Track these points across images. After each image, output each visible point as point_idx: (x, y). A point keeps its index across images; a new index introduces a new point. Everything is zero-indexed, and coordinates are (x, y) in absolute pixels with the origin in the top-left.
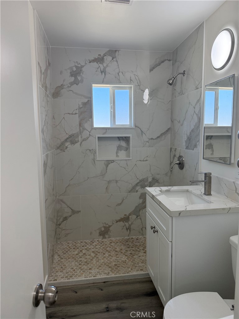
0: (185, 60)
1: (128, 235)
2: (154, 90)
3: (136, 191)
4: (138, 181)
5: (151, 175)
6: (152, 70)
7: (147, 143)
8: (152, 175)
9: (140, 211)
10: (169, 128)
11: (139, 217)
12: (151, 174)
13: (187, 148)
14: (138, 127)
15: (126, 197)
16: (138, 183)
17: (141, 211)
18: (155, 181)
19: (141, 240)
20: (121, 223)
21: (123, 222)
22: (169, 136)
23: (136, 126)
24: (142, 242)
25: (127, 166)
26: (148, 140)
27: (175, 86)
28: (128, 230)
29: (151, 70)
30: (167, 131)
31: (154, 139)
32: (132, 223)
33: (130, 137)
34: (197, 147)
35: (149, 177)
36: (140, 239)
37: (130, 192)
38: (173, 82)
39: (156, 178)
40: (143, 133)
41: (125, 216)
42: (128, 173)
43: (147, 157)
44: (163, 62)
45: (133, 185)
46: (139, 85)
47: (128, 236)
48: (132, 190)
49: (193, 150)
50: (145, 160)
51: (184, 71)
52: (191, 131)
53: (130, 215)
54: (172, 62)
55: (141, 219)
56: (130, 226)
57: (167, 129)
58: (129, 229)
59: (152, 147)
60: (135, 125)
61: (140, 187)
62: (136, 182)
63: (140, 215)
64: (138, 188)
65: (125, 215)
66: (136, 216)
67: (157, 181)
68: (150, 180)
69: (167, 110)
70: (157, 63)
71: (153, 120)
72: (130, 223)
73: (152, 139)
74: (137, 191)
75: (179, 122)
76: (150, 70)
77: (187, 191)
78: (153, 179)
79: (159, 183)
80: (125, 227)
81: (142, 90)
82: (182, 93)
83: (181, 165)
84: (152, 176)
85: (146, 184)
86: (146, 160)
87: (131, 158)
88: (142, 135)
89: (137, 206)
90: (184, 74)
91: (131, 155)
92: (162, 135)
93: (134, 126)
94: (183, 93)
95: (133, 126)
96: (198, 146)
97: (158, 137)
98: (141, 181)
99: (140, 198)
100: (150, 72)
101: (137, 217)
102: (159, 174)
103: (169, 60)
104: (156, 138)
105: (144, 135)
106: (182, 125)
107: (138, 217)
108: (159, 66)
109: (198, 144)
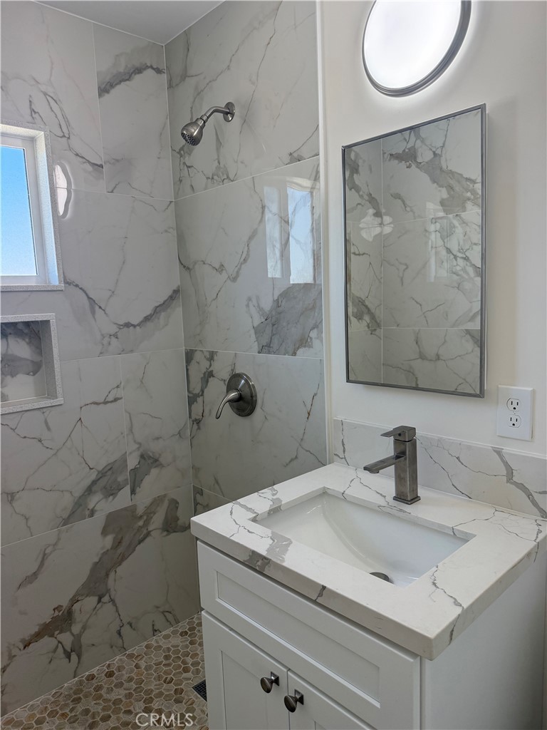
0: (228, 68)
1: (75, 671)
2: (117, 161)
3: (87, 513)
4: (93, 476)
5: (137, 446)
6: (108, 92)
7: (113, 340)
8: (140, 444)
9: (107, 575)
10: (175, 288)
11: (106, 599)
12: (135, 441)
13: (266, 348)
14: (77, 286)
15: (55, 544)
16: (94, 482)
17: (112, 575)
18: (150, 461)
19: (124, 672)
20: (47, 642)
21: (52, 636)
22: (177, 313)
23: (67, 283)
24: (130, 680)
25: (49, 429)
26: (114, 329)
27: (190, 154)
28: (74, 657)
29: (104, 90)
30: (171, 298)
31: (134, 326)
32: (84, 628)
33: (49, 321)
34: (311, 347)
35: (131, 453)
36: (119, 669)
37: (66, 522)
38: (201, 133)
39: (151, 454)
40: (97, 308)
41: (57, 613)
42: (55, 454)
43: (118, 387)
44: (139, 70)
45: (77, 494)
46: (64, 136)
47: (74, 677)
48: (73, 513)
49: (294, 354)
50: (111, 398)
51: (229, 105)
52: (281, 295)
53: (74, 600)
54: (165, 76)
55: (112, 601)
56: (77, 638)
57: (169, 293)
58: (74, 651)
59: (132, 351)
60: (65, 277)
61: (101, 496)
62: (88, 482)
63: (108, 591)
64: (93, 501)
65: (57, 608)
66: (96, 599)
67: (156, 460)
68: (132, 462)
69: (166, 231)
70: (122, 70)
71: (124, 263)
72: (76, 629)
73: (128, 325)
74: (92, 513)
75: (221, 269)
76: (99, 88)
77: (324, 494)
78: (142, 456)
79: (161, 466)
80: (60, 650)
81: (77, 155)
82: (221, 176)
83: (245, 404)
84: (138, 448)
85: (120, 479)
86: (116, 400)
87: (60, 400)
88: (93, 313)
89: (96, 564)
90: (228, 112)
91: (59, 390)
92: (158, 310)
93: (60, 283)
94: (231, 176)
95: (57, 283)
96: (316, 343)
97: (147, 319)
98: (102, 474)
99: (105, 532)
100: (100, 95)
101: (99, 601)
102: (158, 439)
103: (158, 71)
104: (142, 322)
105: (99, 312)
106: (234, 279)
107: (103, 600)
108: (128, 82)
109: (313, 334)
